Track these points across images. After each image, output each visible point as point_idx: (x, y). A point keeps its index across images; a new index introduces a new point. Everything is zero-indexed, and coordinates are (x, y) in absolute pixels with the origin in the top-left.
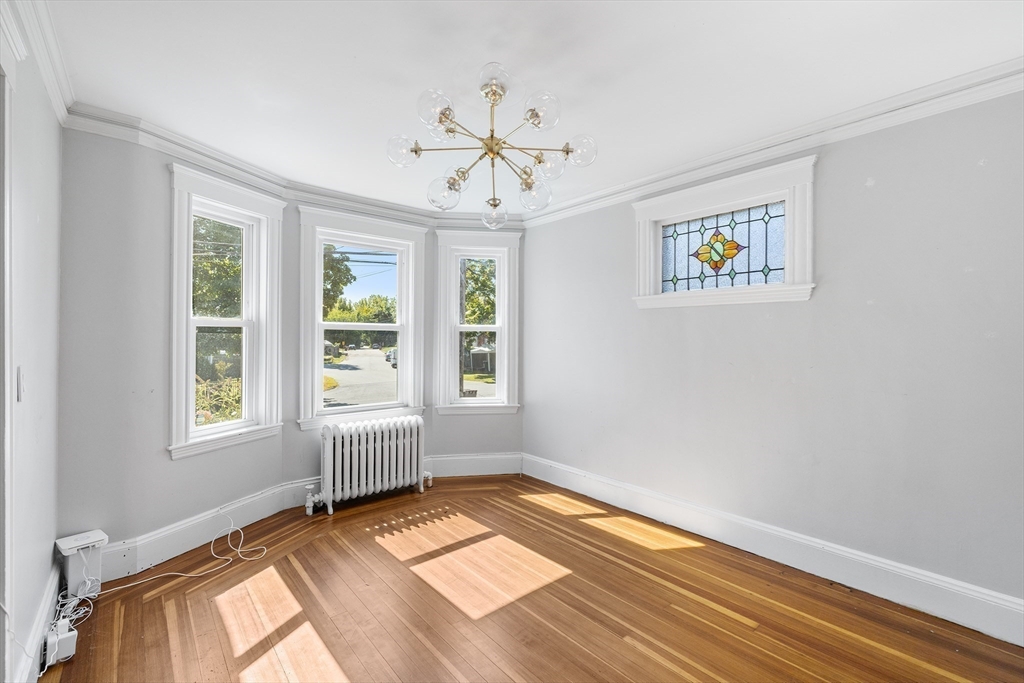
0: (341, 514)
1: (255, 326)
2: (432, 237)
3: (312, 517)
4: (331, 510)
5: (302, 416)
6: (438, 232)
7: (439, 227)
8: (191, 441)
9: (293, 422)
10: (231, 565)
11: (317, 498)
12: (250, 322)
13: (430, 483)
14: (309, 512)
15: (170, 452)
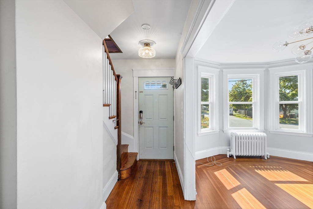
0: (238, 160)
1: (212, 104)
2: (267, 71)
3: (229, 159)
4: (235, 158)
5: (224, 129)
6: (269, 69)
7: (270, 67)
8: (202, 132)
9: (222, 130)
10: (213, 166)
11: (230, 153)
12: (211, 102)
13: (269, 157)
14: (228, 156)
15: (198, 134)
